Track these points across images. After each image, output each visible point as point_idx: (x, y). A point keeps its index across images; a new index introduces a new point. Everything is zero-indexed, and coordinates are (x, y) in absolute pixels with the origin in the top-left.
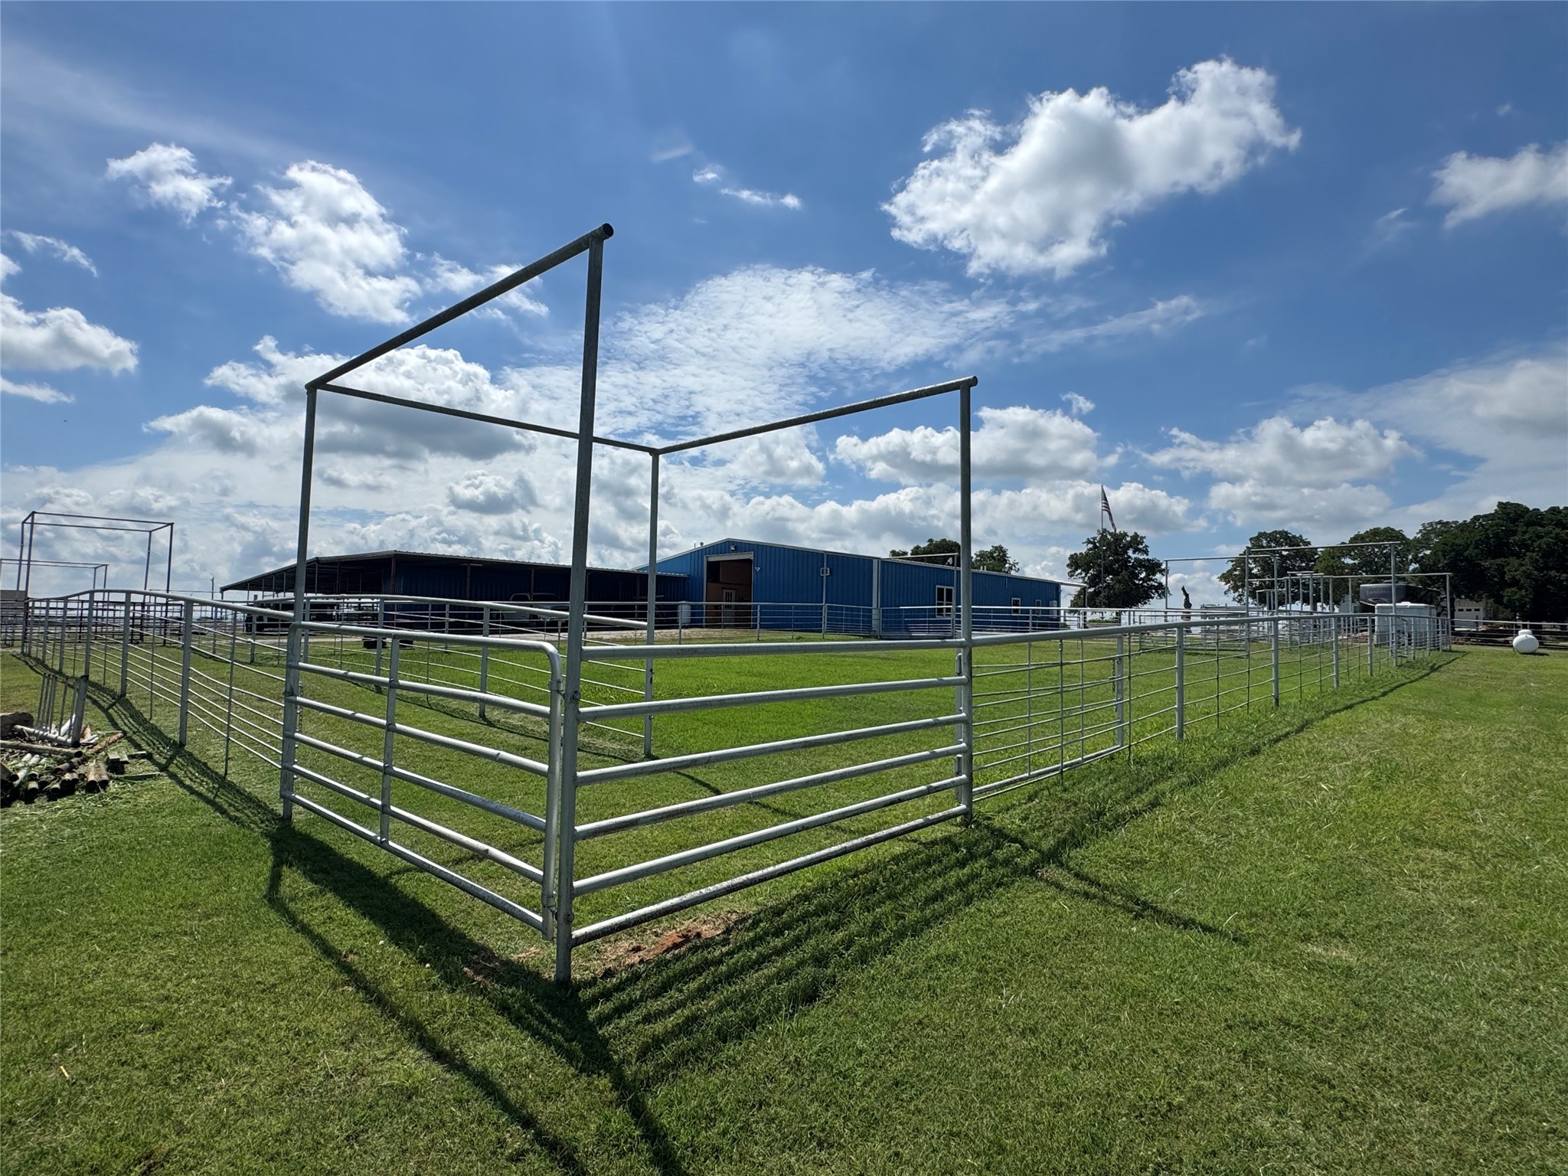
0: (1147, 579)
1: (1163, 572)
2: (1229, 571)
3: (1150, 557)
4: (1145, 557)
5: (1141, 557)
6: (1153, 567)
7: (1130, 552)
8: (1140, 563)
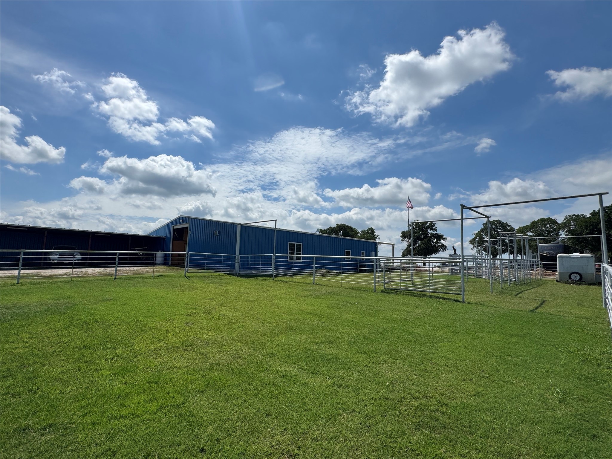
0: (437, 242)
1: (444, 239)
2: (473, 239)
3: (438, 233)
4: (435, 232)
5: (433, 233)
6: (440, 237)
7: (429, 230)
8: (433, 235)
